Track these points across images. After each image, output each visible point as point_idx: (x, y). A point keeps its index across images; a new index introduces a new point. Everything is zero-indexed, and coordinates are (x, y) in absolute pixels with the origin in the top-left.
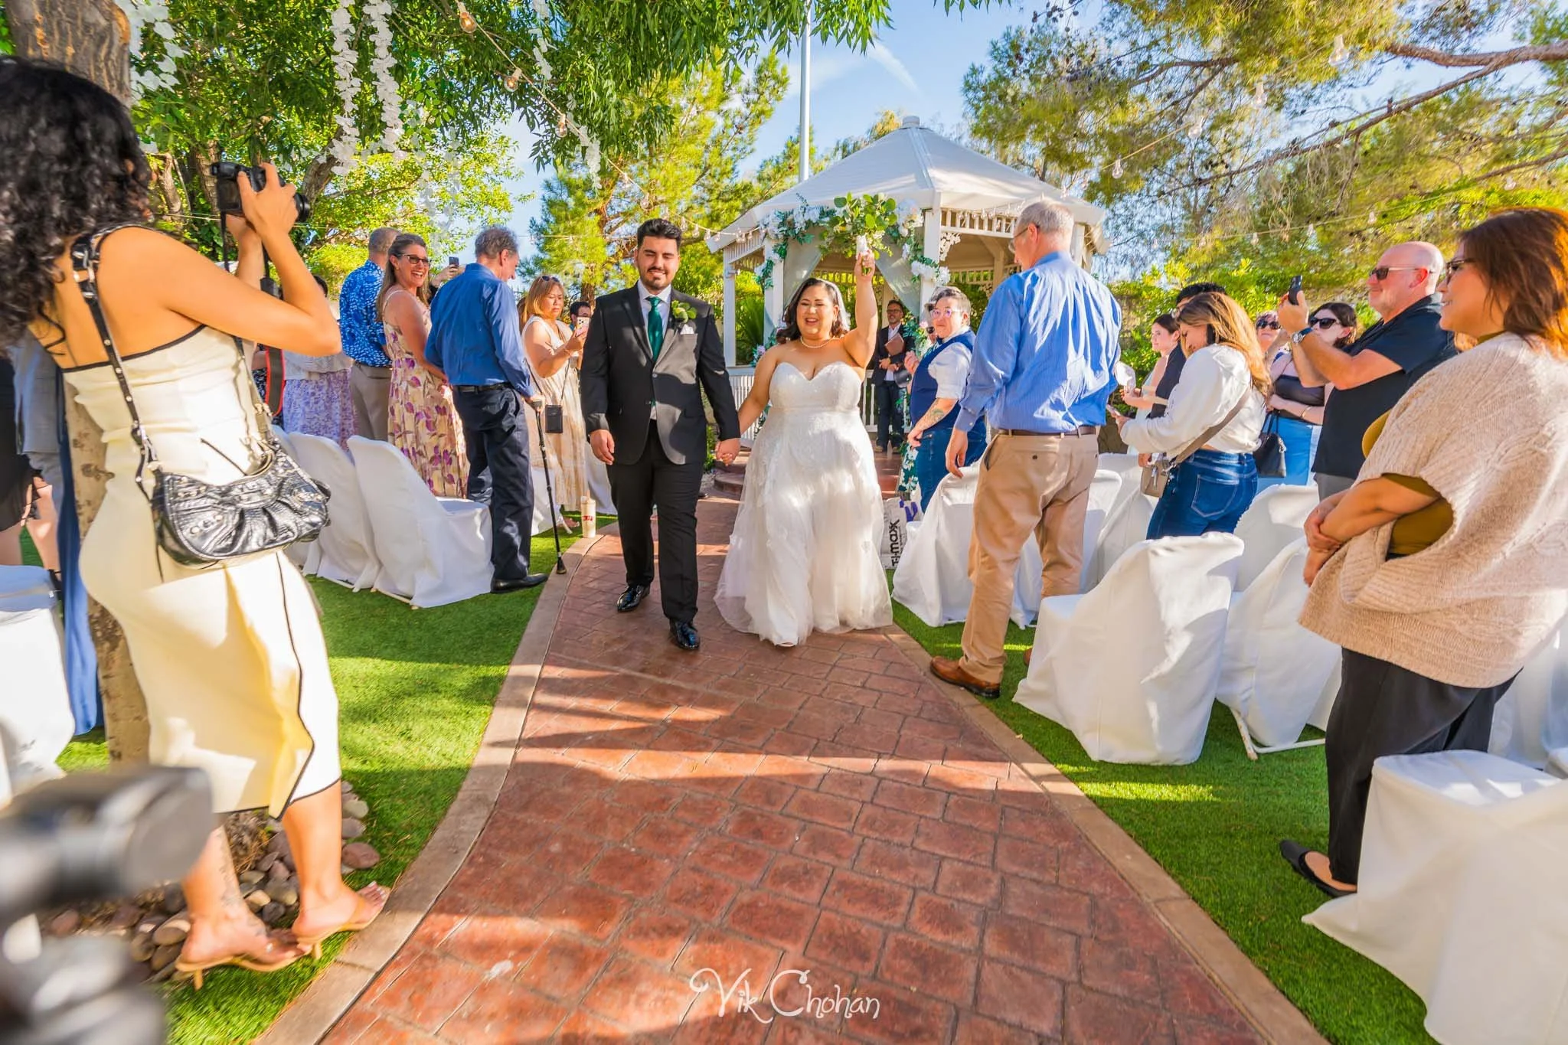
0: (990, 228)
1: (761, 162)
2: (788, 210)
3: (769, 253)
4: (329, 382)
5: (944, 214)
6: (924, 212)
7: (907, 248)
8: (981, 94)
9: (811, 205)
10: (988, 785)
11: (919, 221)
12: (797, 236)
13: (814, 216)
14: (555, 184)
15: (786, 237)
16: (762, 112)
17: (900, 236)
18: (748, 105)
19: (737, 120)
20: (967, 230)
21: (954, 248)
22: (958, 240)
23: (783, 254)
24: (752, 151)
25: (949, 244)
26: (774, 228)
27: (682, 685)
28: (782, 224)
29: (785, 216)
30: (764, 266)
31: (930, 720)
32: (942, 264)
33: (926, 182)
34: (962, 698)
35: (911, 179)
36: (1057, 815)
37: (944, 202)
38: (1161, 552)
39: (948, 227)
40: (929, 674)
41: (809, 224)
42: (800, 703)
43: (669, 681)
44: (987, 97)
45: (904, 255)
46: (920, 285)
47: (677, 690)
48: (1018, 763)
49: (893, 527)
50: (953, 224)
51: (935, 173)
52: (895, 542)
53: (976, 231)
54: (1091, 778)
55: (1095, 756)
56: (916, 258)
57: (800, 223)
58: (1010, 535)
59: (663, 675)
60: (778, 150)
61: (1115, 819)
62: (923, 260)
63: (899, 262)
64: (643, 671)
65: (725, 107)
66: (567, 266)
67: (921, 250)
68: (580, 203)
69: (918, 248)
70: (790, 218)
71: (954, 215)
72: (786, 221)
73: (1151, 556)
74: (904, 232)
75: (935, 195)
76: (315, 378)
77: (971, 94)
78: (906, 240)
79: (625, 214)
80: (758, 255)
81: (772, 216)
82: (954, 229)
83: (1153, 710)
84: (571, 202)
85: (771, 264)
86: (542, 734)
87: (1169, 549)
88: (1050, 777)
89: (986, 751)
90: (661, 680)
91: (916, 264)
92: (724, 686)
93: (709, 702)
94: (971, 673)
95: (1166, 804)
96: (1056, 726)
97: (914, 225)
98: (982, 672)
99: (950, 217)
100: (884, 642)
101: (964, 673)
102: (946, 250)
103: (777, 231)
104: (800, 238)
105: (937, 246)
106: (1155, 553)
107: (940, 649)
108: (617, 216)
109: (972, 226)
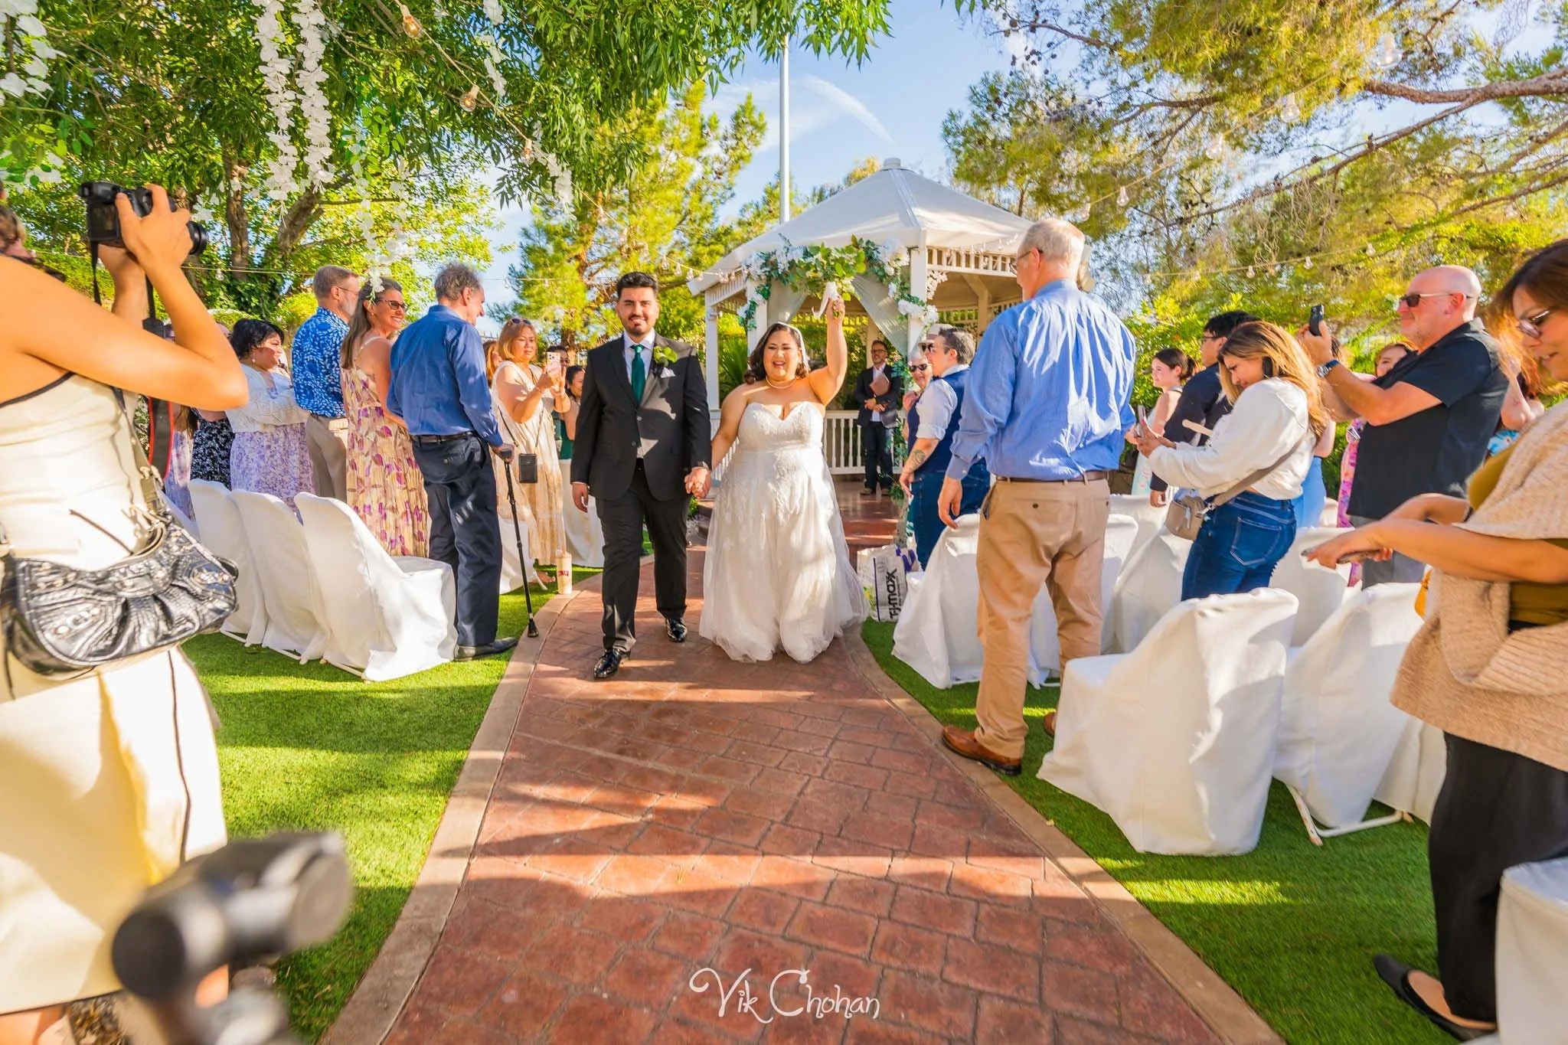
0: (977, 266)
1: (740, 207)
2: (771, 250)
3: (752, 294)
4: (286, 434)
5: (930, 252)
6: (910, 250)
7: (893, 287)
8: (961, 139)
9: (794, 245)
10: (1023, 890)
11: (905, 260)
12: (780, 277)
13: (797, 256)
14: (532, 231)
15: (769, 278)
16: (741, 158)
17: (885, 275)
18: (727, 151)
19: (717, 166)
20: (954, 268)
21: (941, 287)
22: (944, 278)
23: (766, 294)
24: (733, 195)
25: (935, 283)
26: (756, 269)
27: (665, 768)
28: (765, 265)
29: (768, 257)
30: (747, 306)
31: (948, 805)
32: (929, 302)
33: (910, 221)
34: (979, 776)
35: (896, 218)
36: (1107, 927)
37: (930, 240)
38: (1209, 613)
39: (935, 265)
40: (941, 747)
41: (792, 264)
42: (798, 788)
43: (650, 764)
44: (967, 141)
45: (891, 295)
46: (907, 325)
47: (659, 774)
48: (1053, 858)
49: (890, 576)
50: (940, 262)
51: (919, 212)
52: (892, 593)
53: (963, 269)
54: (1138, 875)
55: (1140, 847)
56: (902, 297)
57: (783, 265)
58: (1018, 590)
59: (644, 757)
60: (758, 196)
61: (1177, 933)
62: (910, 299)
63: (885, 301)
64: (621, 752)
65: (704, 153)
66: (547, 311)
67: (908, 289)
68: (558, 247)
69: (905, 288)
70: (772, 259)
71: (940, 253)
72: (769, 262)
73: (1198, 617)
74: (890, 271)
75: (920, 233)
76: (272, 430)
77: (950, 139)
78: (892, 279)
79: (605, 260)
80: (741, 297)
81: (755, 256)
82: (940, 268)
83: (1203, 792)
84: (550, 248)
85: (754, 305)
86: (502, 838)
87: (1217, 610)
88: (1092, 876)
89: (1015, 844)
90: (641, 763)
91: (902, 302)
92: (713, 769)
93: (696, 788)
94: (986, 746)
95: (1229, 909)
96: (1089, 808)
97: (900, 264)
98: (1000, 746)
99: (937, 255)
100: (888, 708)
101: (981, 747)
102: (933, 288)
103: (759, 272)
104: (782, 278)
106: (1203, 614)
107: (951, 716)
108: (596, 262)
109: (959, 264)
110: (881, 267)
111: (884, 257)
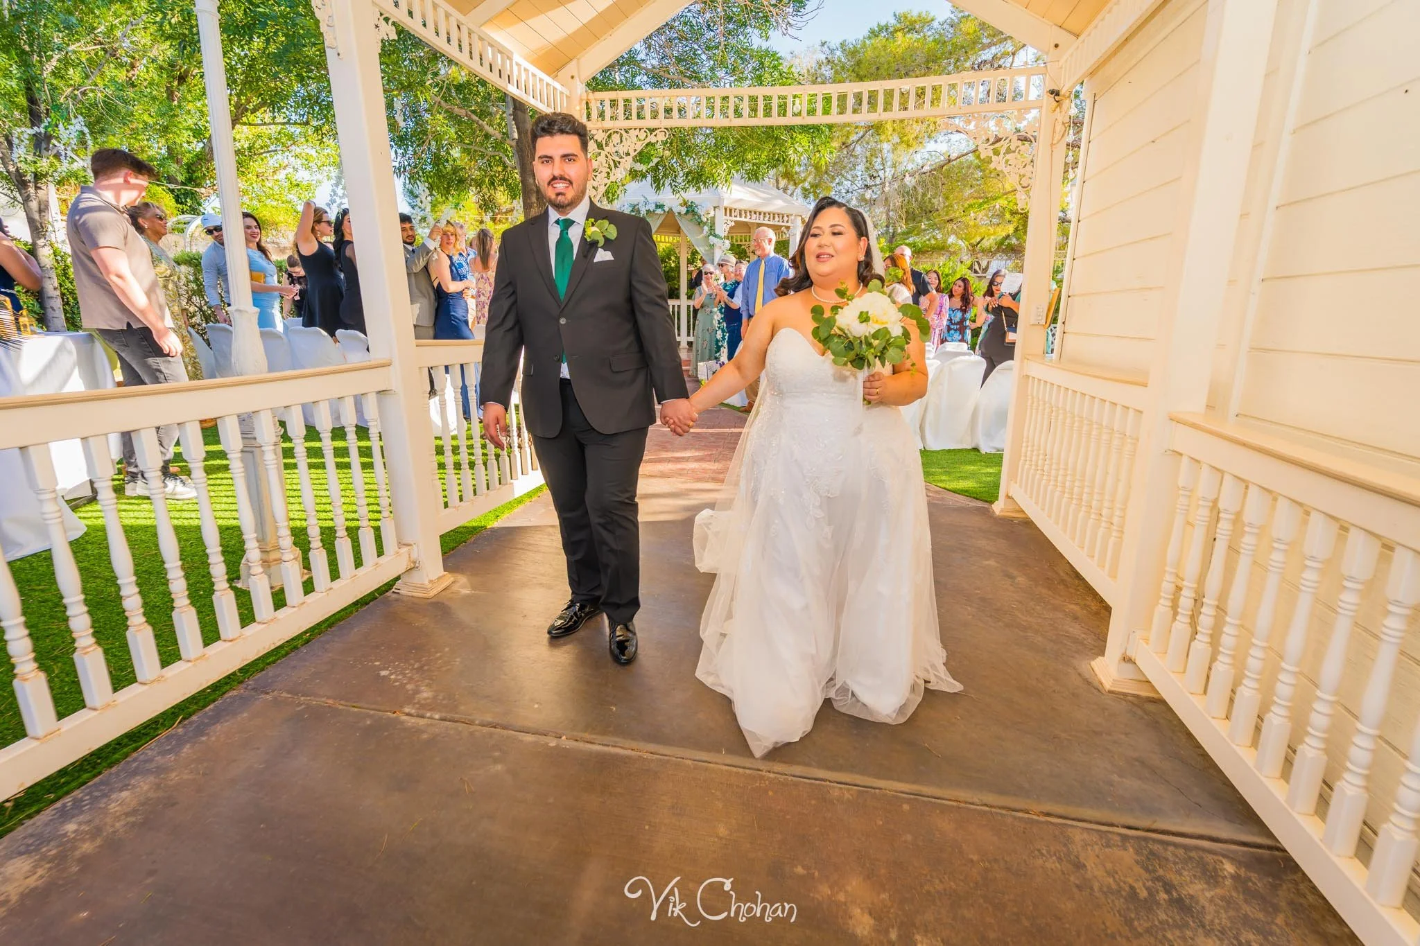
0: (750, 217)
2: (636, 203)
5: (726, 209)
6: (715, 208)
7: (706, 228)
9: (650, 201)
11: (712, 213)
13: (652, 207)
17: (702, 221)
20: (738, 219)
21: (731, 229)
22: (733, 224)
25: (728, 227)
29: (634, 206)
32: (725, 238)
37: (726, 204)
39: (728, 217)
41: (648, 212)
45: (705, 233)
46: (713, 249)
50: (731, 215)
53: (743, 219)
56: (711, 234)
62: (715, 236)
63: (701, 236)
67: (714, 230)
69: (712, 228)
70: (637, 207)
71: (731, 210)
74: (704, 219)
75: (720, 199)
78: (705, 223)
82: (731, 218)
91: (711, 237)
97: (710, 216)
99: (729, 211)
102: (727, 230)
105: (722, 228)
109: (741, 217)
110: (699, 217)
111: (701, 211)
